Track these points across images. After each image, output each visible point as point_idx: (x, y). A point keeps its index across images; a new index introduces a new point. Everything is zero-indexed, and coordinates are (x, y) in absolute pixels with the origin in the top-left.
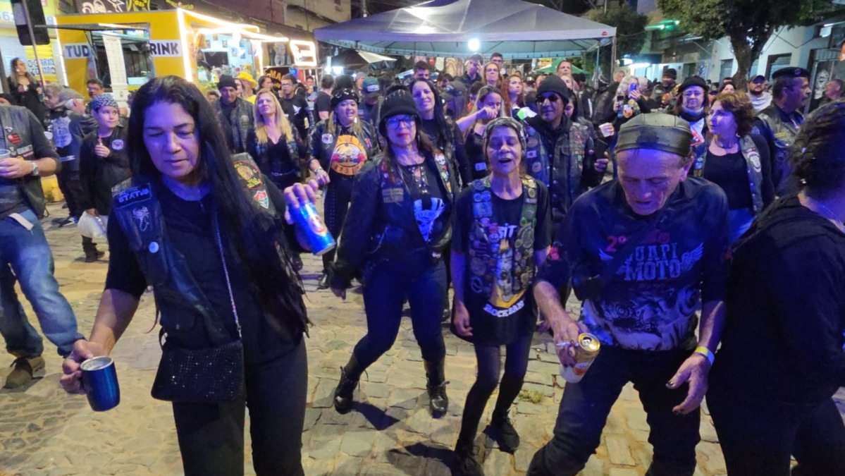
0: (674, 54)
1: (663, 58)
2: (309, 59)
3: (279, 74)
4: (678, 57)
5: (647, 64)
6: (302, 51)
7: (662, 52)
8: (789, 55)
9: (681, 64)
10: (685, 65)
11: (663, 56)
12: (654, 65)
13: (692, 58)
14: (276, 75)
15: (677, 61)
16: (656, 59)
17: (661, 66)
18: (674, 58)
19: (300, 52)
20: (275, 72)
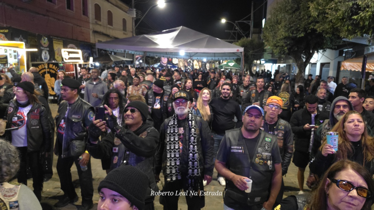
0: (282, 60)
1: (278, 62)
2: (79, 58)
3: (54, 66)
4: (284, 61)
5: (271, 64)
6: (70, 54)
7: (277, 59)
8: (329, 63)
9: (285, 65)
10: (287, 65)
11: (278, 60)
12: (274, 64)
13: (289, 62)
14: (53, 66)
15: (284, 63)
16: (274, 62)
17: (277, 65)
18: (282, 61)
19: (69, 55)
20: (52, 65)
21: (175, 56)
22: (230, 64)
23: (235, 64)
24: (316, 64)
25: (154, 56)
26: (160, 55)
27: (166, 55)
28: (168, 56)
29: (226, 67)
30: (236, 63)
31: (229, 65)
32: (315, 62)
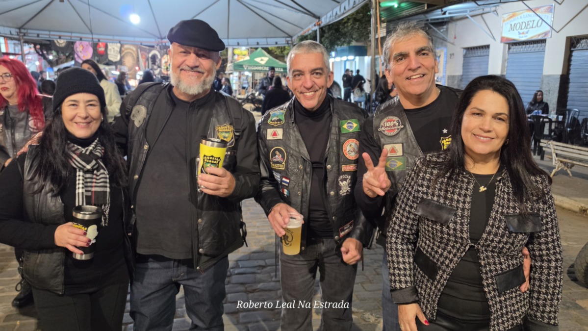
21: (116, 38)
22: (258, 60)
23: (269, 59)
24: (543, 41)
25: (52, 38)
26: (69, 34)
27: (90, 36)
28: (95, 36)
29: (250, 66)
30: (271, 57)
31: (258, 63)
32: (540, 38)
